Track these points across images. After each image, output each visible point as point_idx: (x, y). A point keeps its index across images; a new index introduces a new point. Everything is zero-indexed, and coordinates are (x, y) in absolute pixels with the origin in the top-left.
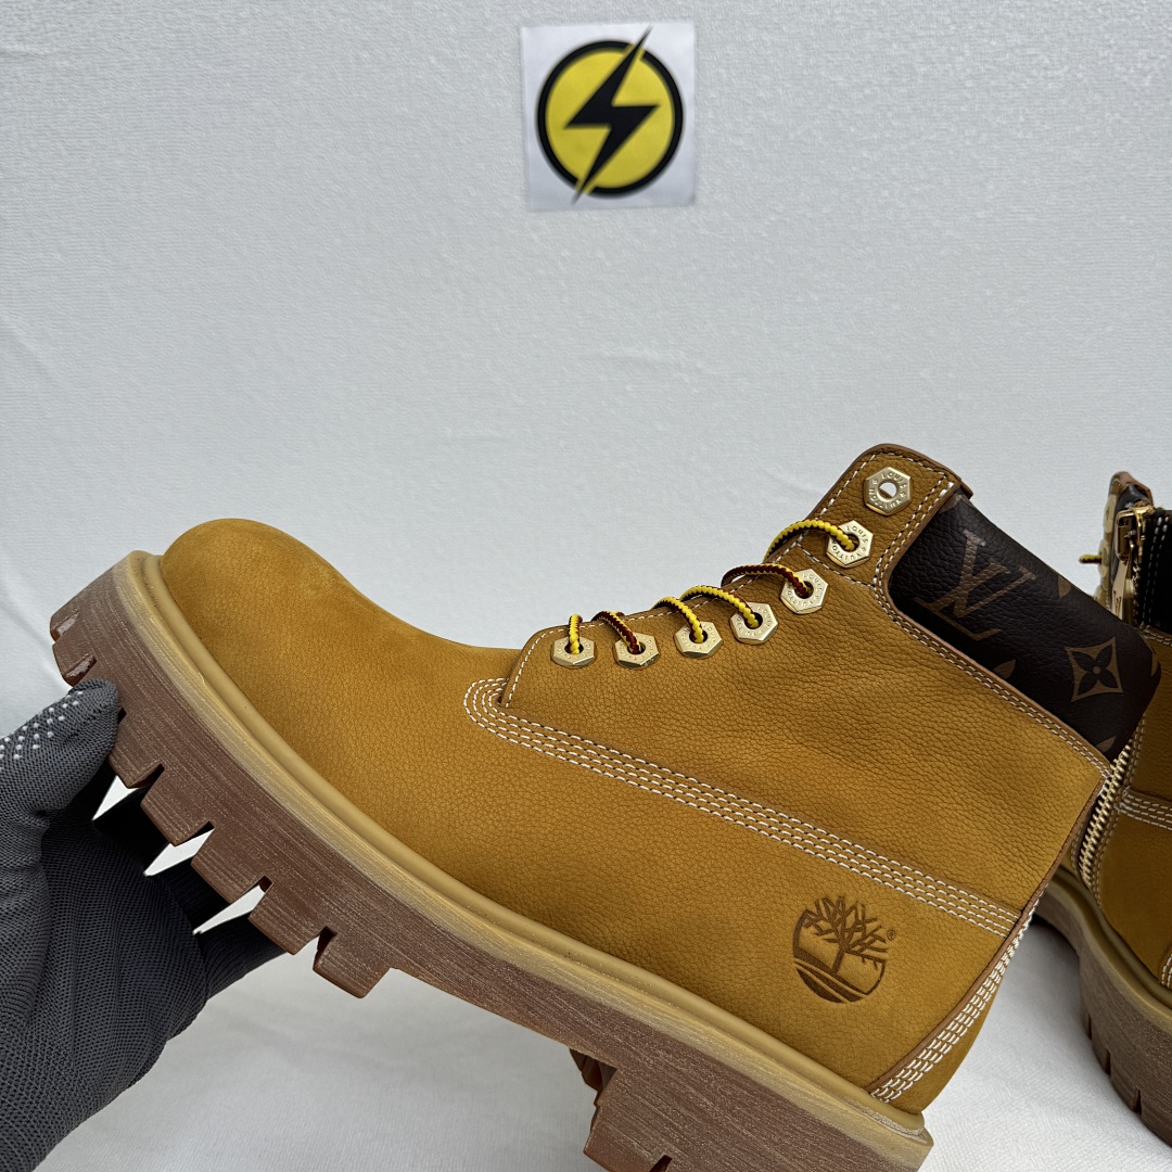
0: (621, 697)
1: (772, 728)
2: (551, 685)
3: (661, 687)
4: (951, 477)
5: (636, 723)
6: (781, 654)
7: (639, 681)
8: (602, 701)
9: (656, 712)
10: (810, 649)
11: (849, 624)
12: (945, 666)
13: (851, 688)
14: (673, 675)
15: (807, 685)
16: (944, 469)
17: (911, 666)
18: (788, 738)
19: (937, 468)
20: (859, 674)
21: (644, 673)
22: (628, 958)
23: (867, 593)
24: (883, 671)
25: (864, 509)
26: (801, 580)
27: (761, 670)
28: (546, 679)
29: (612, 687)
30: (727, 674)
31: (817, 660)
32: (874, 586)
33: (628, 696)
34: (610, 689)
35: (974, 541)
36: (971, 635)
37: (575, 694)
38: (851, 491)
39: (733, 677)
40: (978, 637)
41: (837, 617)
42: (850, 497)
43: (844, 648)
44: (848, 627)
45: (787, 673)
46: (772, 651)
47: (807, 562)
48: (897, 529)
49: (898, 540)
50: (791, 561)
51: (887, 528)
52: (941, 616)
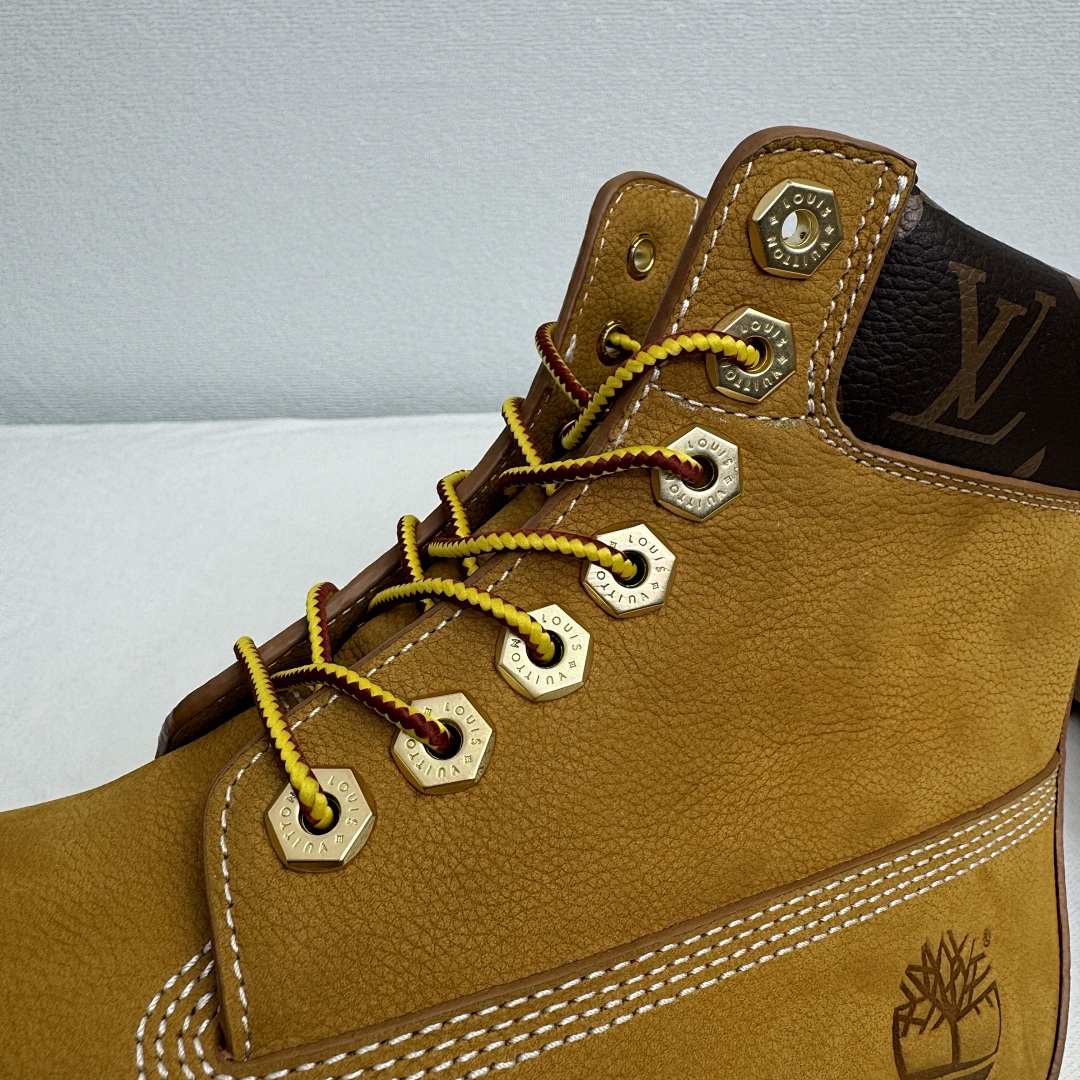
0: (471, 872)
1: (734, 748)
2: (319, 942)
3: (532, 802)
4: (899, 165)
5: (524, 910)
6: (704, 612)
7: (486, 814)
8: (439, 907)
9: (549, 859)
10: (744, 576)
11: (794, 502)
12: (946, 499)
13: (828, 611)
14: (540, 761)
15: (758, 641)
16: (886, 152)
17: (899, 524)
18: (763, 748)
19: (869, 152)
20: (832, 579)
21: (486, 789)
23: (806, 435)
24: (863, 555)
25: (759, 279)
26: (684, 457)
27: (682, 658)
28: (303, 936)
29: (442, 861)
30: (630, 698)
31: (762, 590)
32: (811, 415)
33: (484, 863)
34: (440, 868)
35: (969, 277)
36: (982, 439)
37: (380, 929)
38: (727, 251)
39: (641, 698)
40: (993, 439)
41: (770, 498)
42: (729, 264)
43: (796, 547)
44: (793, 509)
45: (722, 638)
46: (685, 613)
47: (683, 414)
48: (827, 297)
49: (836, 314)
50: (651, 423)
51: (810, 302)
52: (939, 428)
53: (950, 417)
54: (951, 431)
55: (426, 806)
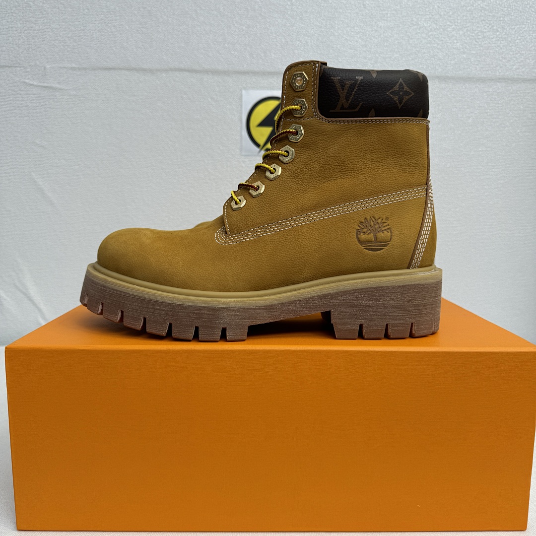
0: (261, 207)
1: (313, 184)
2: (238, 218)
3: (271, 195)
4: (316, 63)
5: (271, 211)
6: (301, 159)
7: (264, 198)
8: (257, 212)
9: (275, 203)
10: (309, 150)
11: (316, 134)
12: (353, 126)
13: (329, 154)
14: (273, 189)
15: (315, 163)
17: (343, 133)
18: (320, 183)
19: (309, 62)
20: (329, 148)
21: (263, 194)
22: (305, 280)
23: (315, 120)
24: (335, 141)
25: (296, 93)
27: (298, 168)
29: (257, 206)
30: (289, 177)
31: (313, 152)
32: (315, 116)
33: (264, 205)
35: (336, 79)
36: (354, 110)
37: (248, 216)
38: (288, 89)
39: (291, 177)
40: (357, 110)
41: (311, 134)
42: (289, 92)
43: (319, 143)
45: (307, 163)
46: (298, 160)
47: (290, 122)
48: (311, 92)
49: (313, 95)
50: (286, 126)
51: (307, 94)
52: (341, 111)
53: (343, 107)
54: (344, 111)
55: (254, 199)
